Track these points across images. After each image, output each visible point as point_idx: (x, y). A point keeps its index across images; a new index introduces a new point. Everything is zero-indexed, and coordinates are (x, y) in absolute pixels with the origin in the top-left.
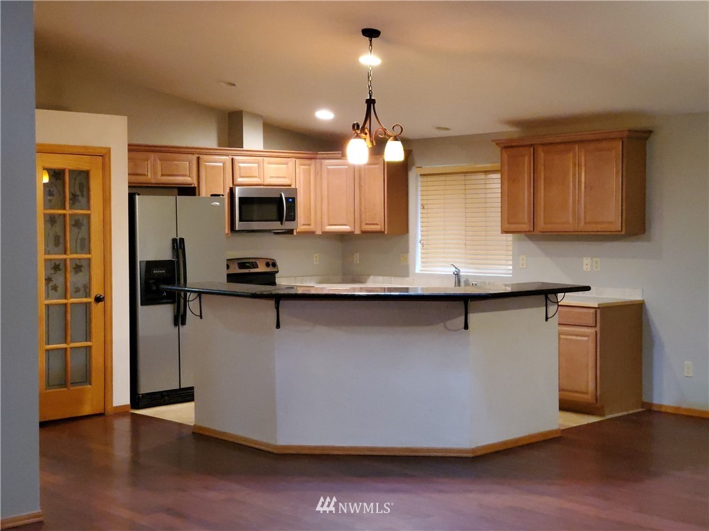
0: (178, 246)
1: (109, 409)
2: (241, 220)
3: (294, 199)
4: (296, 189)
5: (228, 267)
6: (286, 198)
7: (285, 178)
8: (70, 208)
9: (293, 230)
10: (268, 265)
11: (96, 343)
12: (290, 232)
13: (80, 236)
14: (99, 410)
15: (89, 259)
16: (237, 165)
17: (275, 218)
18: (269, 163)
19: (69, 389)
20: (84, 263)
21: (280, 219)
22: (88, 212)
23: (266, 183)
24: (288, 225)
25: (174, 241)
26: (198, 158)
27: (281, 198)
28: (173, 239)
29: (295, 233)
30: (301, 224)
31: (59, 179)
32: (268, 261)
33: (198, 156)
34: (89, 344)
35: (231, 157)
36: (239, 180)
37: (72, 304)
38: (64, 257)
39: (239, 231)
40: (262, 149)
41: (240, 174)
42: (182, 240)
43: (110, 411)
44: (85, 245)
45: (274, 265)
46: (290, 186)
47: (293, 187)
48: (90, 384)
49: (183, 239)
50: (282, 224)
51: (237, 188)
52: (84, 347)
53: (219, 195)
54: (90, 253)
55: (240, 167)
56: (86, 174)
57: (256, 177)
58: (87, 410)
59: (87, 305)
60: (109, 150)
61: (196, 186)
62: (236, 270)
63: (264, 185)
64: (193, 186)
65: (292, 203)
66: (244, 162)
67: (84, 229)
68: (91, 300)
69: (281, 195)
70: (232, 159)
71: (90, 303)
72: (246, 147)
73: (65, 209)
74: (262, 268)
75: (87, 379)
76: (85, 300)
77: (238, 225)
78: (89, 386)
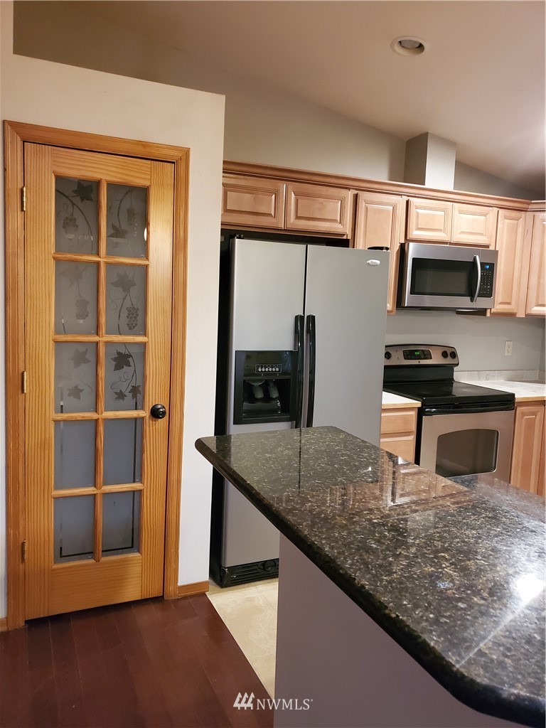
0: (305, 327)
1: (170, 589)
2: (412, 292)
3: (492, 266)
4: (495, 253)
5: (388, 355)
6: (481, 263)
7: (482, 234)
8: (109, 253)
9: (486, 310)
10: (445, 355)
11: (150, 486)
12: (482, 312)
13: (127, 304)
14: (155, 591)
15: (144, 345)
16: (413, 211)
17: (463, 290)
18: (461, 212)
19: (98, 561)
20: (132, 350)
21: (471, 294)
22: (145, 262)
23: (454, 240)
24: (480, 303)
25: (299, 319)
26: (356, 197)
27: (474, 262)
28: (297, 317)
29: (488, 315)
30: (498, 303)
31: (89, 199)
32: (446, 349)
33: (356, 192)
34: (137, 486)
35: (406, 198)
36: (414, 233)
37: (106, 420)
38: (96, 339)
39: (407, 307)
40: (451, 189)
41: (417, 224)
42: (312, 319)
43: (172, 593)
44: (136, 319)
45: (454, 355)
46: (488, 247)
47: (492, 248)
48: (139, 551)
49: (313, 317)
50: (472, 301)
51: (411, 244)
52: (130, 491)
53: (381, 248)
54: (145, 334)
55: (418, 213)
56: (142, 194)
57: (440, 230)
58: (132, 592)
59: (137, 421)
60: (187, 152)
61: (349, 237)
62: (398, 359)
63: (451, 243)
64: (345, 237)
65: (490, 270)
66: (425, 208)
67: (134, 291)
68: (145, 413)
69: (475, 258)
70: (407, 202)
71: (143, 418)
72: (429, 183)
73: (98, 254)
74: (436, 359)
75: (133, 543)
76: (134, 414)
77: (408, 299)
78: (137, 555)
